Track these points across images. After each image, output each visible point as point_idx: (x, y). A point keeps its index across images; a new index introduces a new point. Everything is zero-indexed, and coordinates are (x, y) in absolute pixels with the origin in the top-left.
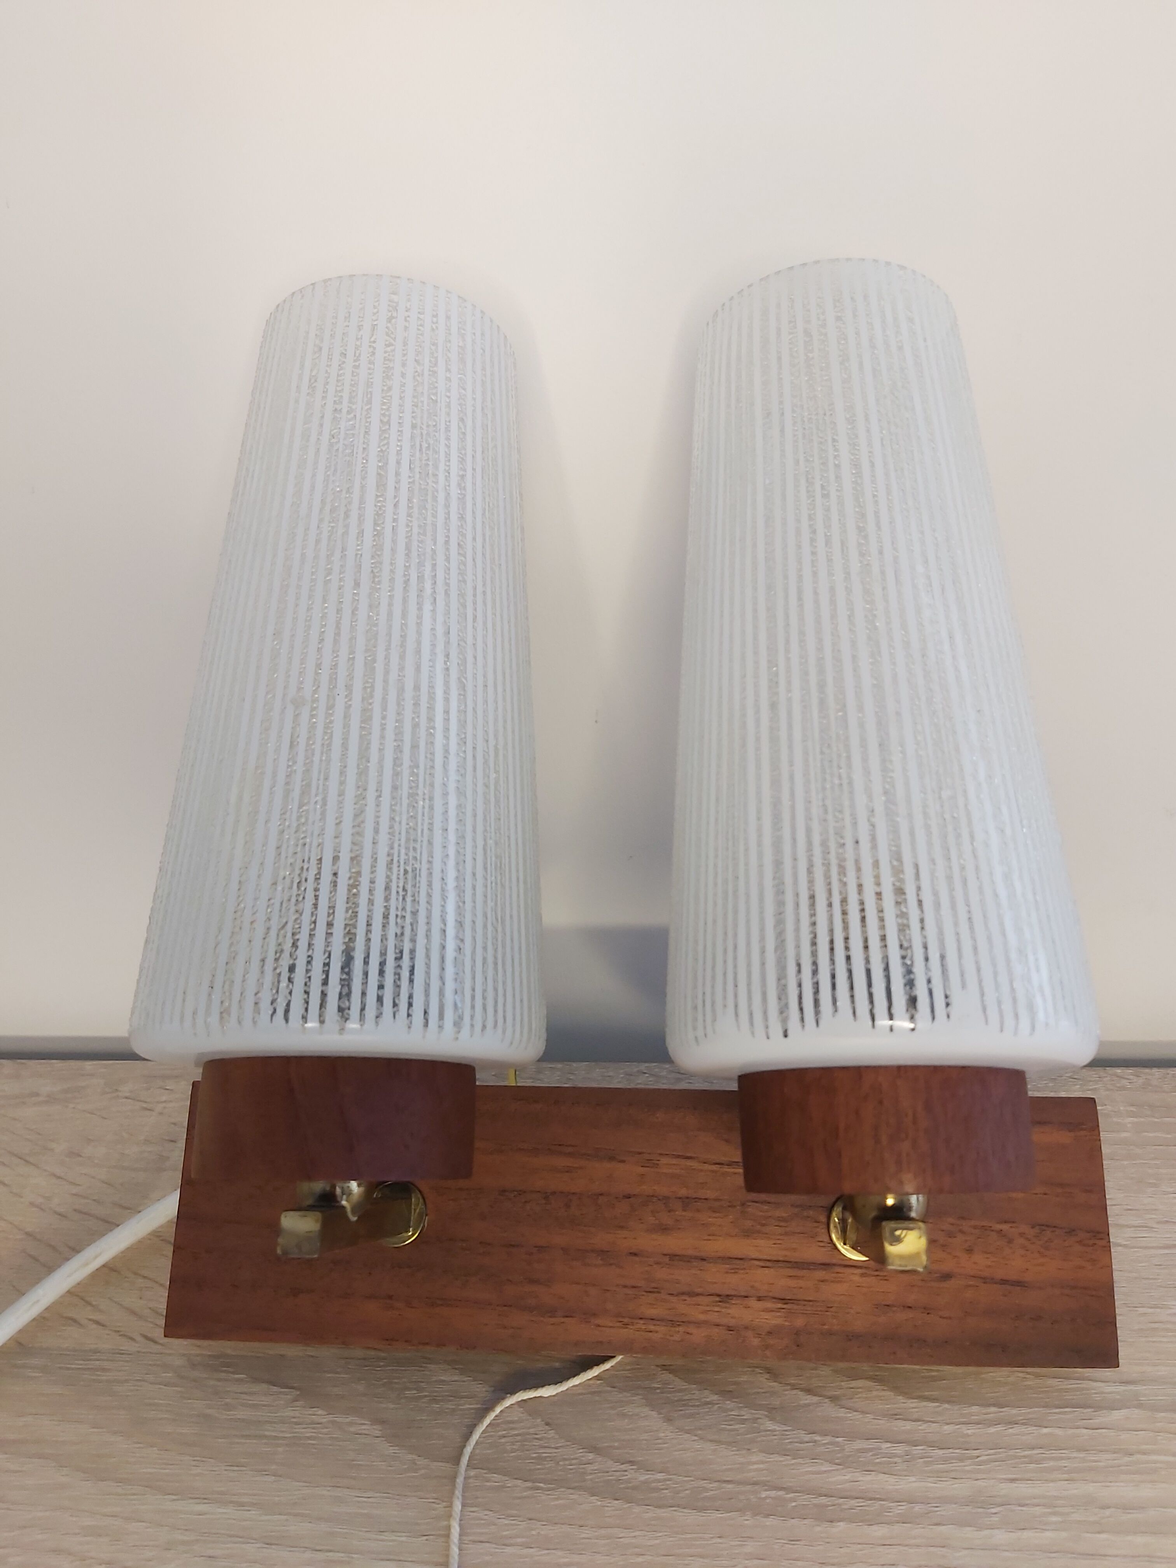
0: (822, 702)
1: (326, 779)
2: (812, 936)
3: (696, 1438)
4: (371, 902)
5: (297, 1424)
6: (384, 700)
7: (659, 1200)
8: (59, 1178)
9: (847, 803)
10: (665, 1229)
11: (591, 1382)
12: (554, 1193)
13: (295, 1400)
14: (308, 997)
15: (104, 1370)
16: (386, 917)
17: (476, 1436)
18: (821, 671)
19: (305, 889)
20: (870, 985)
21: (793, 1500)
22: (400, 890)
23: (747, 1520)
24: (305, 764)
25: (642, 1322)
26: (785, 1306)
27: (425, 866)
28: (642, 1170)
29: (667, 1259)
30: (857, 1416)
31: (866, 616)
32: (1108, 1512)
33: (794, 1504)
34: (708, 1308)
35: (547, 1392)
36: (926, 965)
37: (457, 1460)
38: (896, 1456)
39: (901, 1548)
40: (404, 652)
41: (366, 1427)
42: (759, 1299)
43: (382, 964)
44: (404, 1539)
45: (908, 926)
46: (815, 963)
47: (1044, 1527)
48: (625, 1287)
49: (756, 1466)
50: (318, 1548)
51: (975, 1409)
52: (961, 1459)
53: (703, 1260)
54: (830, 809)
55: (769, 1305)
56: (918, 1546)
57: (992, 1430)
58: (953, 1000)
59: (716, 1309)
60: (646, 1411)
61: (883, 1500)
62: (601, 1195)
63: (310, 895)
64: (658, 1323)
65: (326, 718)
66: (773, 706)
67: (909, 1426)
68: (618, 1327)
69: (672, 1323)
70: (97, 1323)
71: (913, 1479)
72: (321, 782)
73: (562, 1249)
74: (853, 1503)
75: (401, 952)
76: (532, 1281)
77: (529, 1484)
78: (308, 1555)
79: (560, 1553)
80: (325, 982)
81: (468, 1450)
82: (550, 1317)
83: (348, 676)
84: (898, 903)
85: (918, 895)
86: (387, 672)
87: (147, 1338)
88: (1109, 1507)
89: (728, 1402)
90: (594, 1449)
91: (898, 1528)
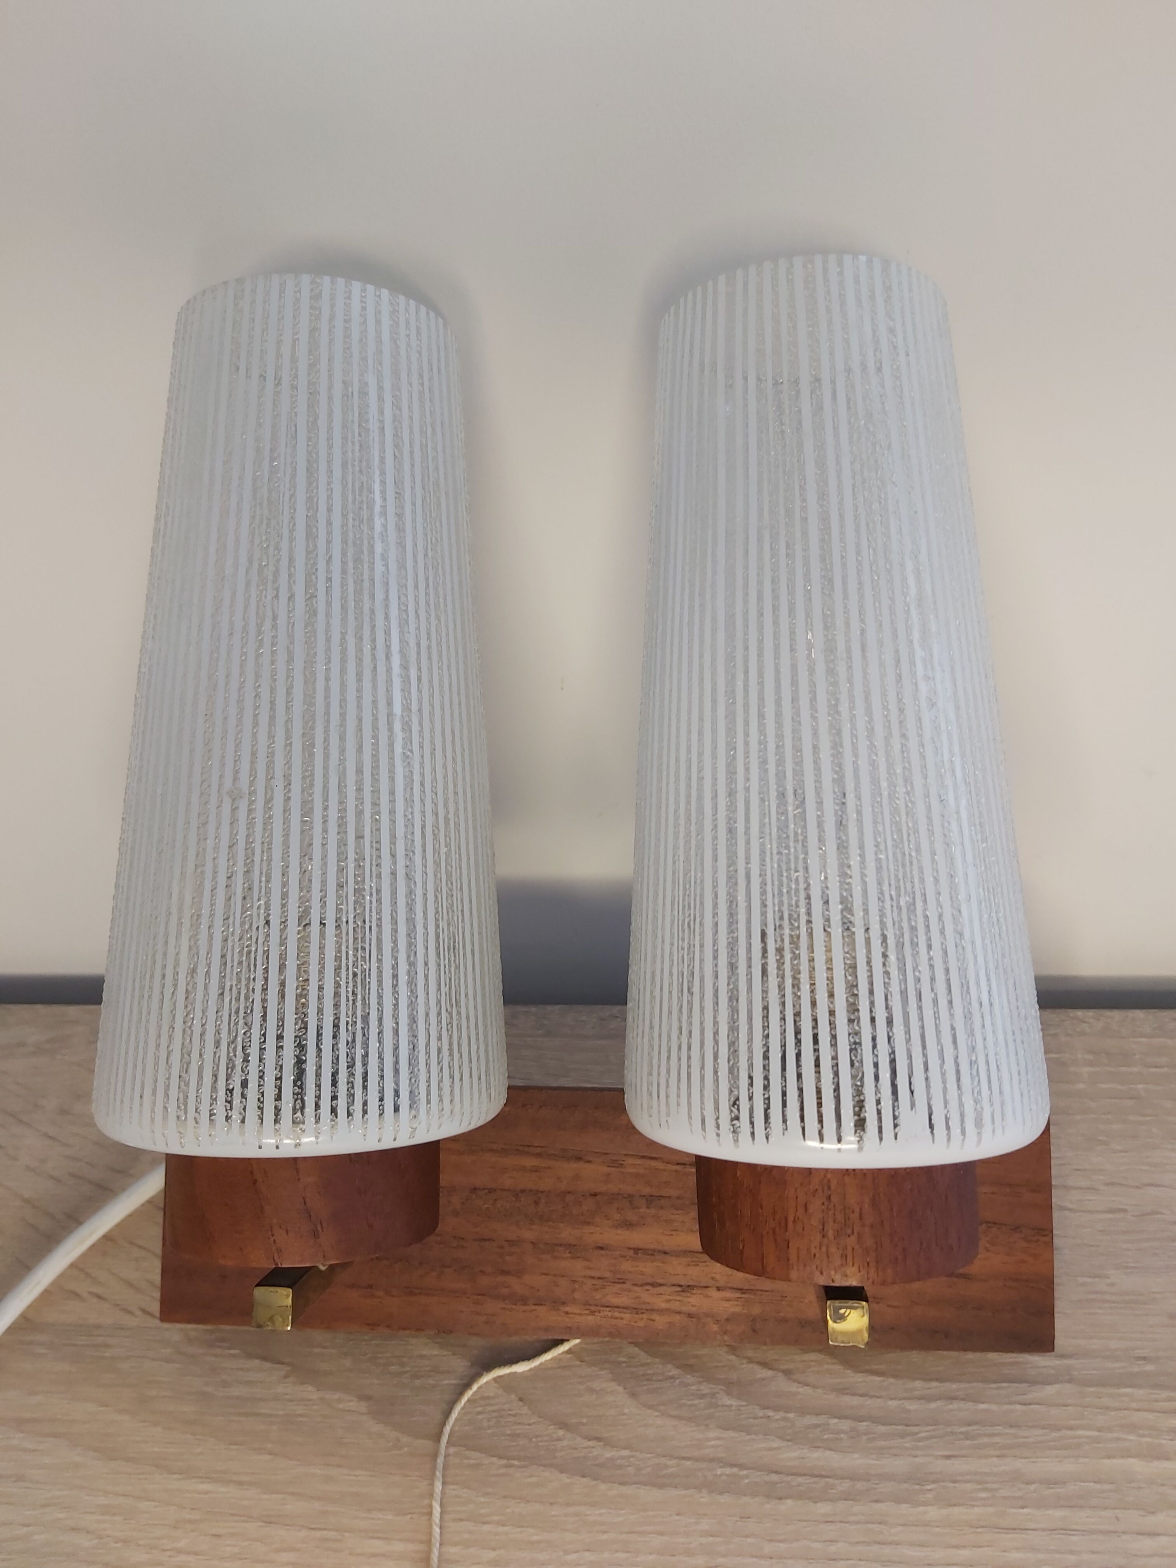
0: (782, 795)
1: (268, 881)
2: (765, 1049)
3: (657, 1414)
4: (320, 1011)
5: (291, 1401)
6: (325, 787)
7: (624, 1198)
8: (51, 1138)
9: (803, 910)
10: (630, 1225)
11: (562, 1356)
12: (523, 1191)
13: (286, 1377)
14: (262, 1113)
15: (107, 1346)
16: (336, 1026)
17: (454, 1415)
18: (780, 762)
19: (253, 1000)
20: (820, 1105)
21: (747, 1477)
22: (350, 995)
23: (704, 1497)
24: (245, 865)
25: (608, 1309)
26: (742, 1296)
27: (374, 965)
28: (607, 1170)
29: (631, 1252)
30: (808, 1390)
31: (828, 700)
32: (1033, 1487)
33: (746, 1481)
34: (670, 1298)
35: (521, 1368)
36: (876, 1086)
37: (438, 1438)
38: (843, 1432)
39: (842, 1525)
40: (345, 732)
41: (354, 1404)
42: (718, 1289)
43: (334, 1075)
44: (390, 1517)
45: (860, 1044)
46: (766, 1078)
47: (973, 1503)
48: (593, 1278)
49: (713, 1443)
50: (313, 1526)
51: (918, 1384)
52: (903, 1436)
53: (665, 1253)
54: (786, 916)
55: (728, 1294)
56: (858, 1523)
57: (933, 1405)
58: (901, 1121)
59: (678, 1298)
60: (613, 1385)
61: (828, 1477)
62: (569, 1192)
63: (258, 1007)
64: (622, 1310)
65: (265, 812)
66: (731, 793)
67: (855, 1401)
68: (587, 1314)
69: (636, 1310)
70: (99, 1297)
71: (856, 1456)
72: (263, 884)
73: (532, 1242)
74: (800, 1479)
75: (353, 1059)
76: (504, 1272)
77: (505, 1462)
78: (304, 1533)
79: (531, 1531)
80: (278, 1098)
81: (447, 1429)
82: (523, 1305)
83: (285, 764)
84: (850, 1021)
85: (871, 1011)
86: (326, 757)
87: (144, 1311)
88: (1033, 1483)
89: (689, 1376)
90: (564, 1425)
91: (841, 1506)
